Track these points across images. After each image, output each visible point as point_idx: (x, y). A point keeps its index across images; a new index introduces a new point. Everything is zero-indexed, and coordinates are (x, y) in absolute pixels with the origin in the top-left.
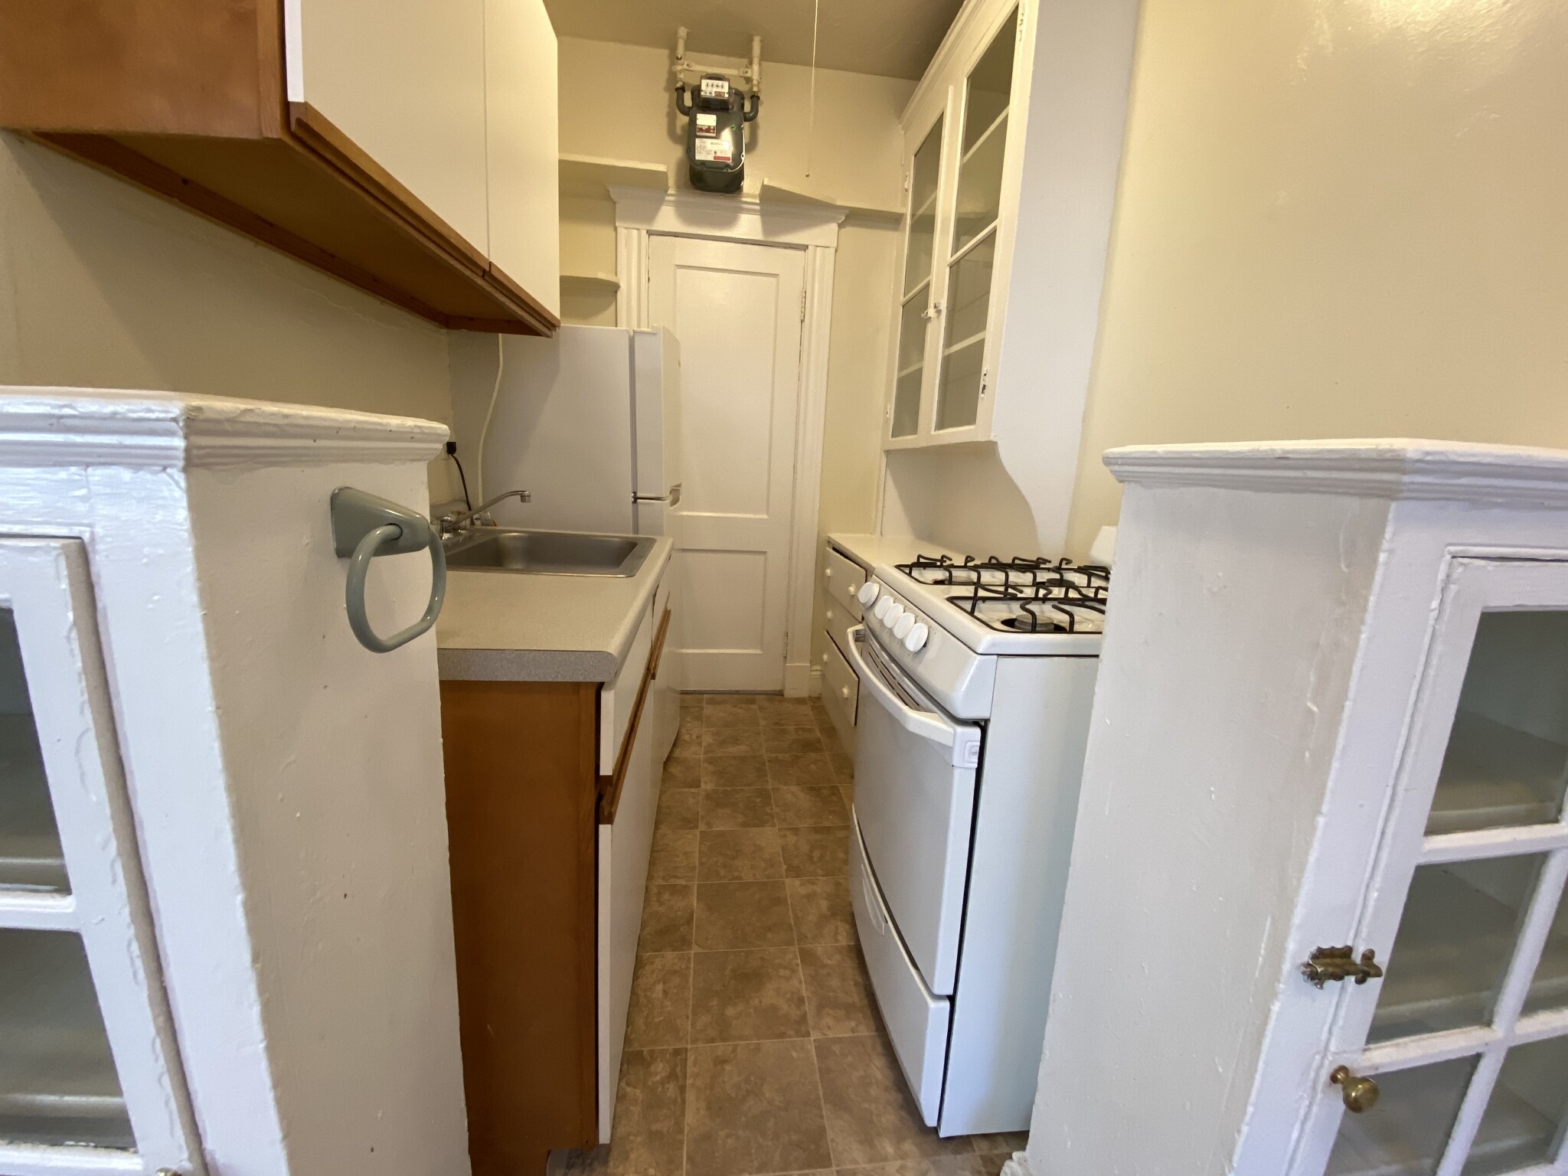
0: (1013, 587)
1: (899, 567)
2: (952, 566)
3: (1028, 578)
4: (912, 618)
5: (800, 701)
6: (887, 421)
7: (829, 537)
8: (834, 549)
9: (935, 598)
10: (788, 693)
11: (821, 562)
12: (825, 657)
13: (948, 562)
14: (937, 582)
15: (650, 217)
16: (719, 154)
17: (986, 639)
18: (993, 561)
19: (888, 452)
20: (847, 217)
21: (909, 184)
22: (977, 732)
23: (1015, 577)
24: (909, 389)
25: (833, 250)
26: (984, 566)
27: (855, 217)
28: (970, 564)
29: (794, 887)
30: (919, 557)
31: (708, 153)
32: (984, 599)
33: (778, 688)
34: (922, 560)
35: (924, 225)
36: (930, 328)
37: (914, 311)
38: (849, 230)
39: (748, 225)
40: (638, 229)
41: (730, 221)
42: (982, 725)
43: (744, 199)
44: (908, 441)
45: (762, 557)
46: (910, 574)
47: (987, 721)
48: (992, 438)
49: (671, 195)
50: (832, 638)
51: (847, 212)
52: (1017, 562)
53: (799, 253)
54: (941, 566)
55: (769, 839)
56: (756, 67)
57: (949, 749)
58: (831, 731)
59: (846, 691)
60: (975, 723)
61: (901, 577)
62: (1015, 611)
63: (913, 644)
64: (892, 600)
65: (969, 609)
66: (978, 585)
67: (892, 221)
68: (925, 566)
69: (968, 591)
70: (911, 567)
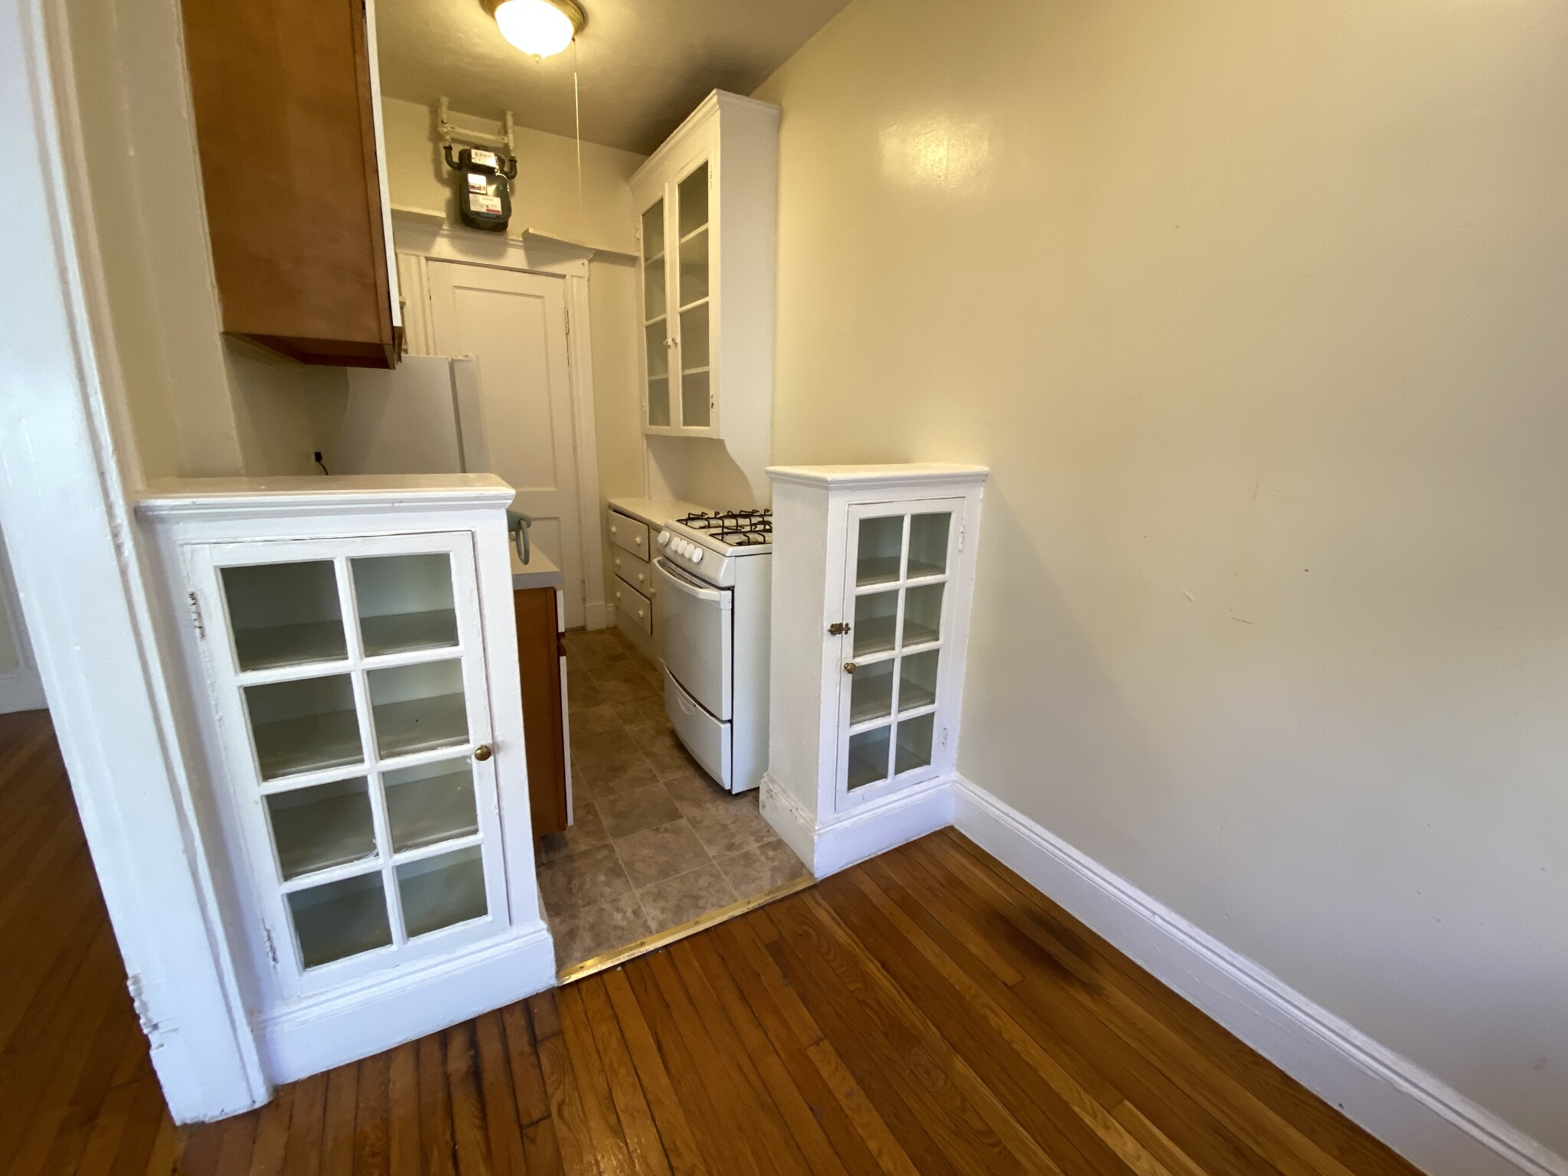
0: (740, 527)
1: (678, 521)
2: (709, 518)
3: (746, 521)
4: (693, 546)
5: (600, 632)
6: (644, 412)
7: (609, 503)
8: (615, 511)
9: (703, 536)
10: (590, 627)
11: (606, 523)
12: (618, 594)
13: (706, 516)
14: (701, 528)
15: (428, 246)
16: (490, 208)
17: (730, 550)
18: (730, 514)
19: (647, 436)
20: (595, 255)
21: (640, 234)
22: (730, 592)
23: (741, 521)
24: (658, 391)
25: (586, 280)
26: (725, 517)
27: (599, 256)
28: (718, 516)
29: (630, 729)
30: (689, 514)
31: (482, 206)
32: (727, 533)
33: (581, 624)
34: (691, 516)
35: (656, 267)
36: (671, 352)
37: (656, 333)
38: (595, 264)
39: (516, 257)
40: (417, 256)
41: (500, 254)
42: (731, 589)
43: (510, 238)
44: (661, 430)
45: (555, 522)
46: (686, 524)
47: (733, 587)
48: (721, 438)
49: (445, 230)
50: (622, 579)
51: (595, 252)
52: (742, 513)
53: (560, 281)
54: (702, 519)
55: (606, 710)
56: (511, 136)
57: (718, 602)
58: (631, 646)
59: (641, 613)
60: (728, 589)
61: (682, 527)
62: (742, 538)
63: (696, 559)
64: (679, 539)
65: (721, 538)
66: (723, 527)
67: (631, 260)
68: (693, 519)
69: (719, 531)
70: (686, 520)
